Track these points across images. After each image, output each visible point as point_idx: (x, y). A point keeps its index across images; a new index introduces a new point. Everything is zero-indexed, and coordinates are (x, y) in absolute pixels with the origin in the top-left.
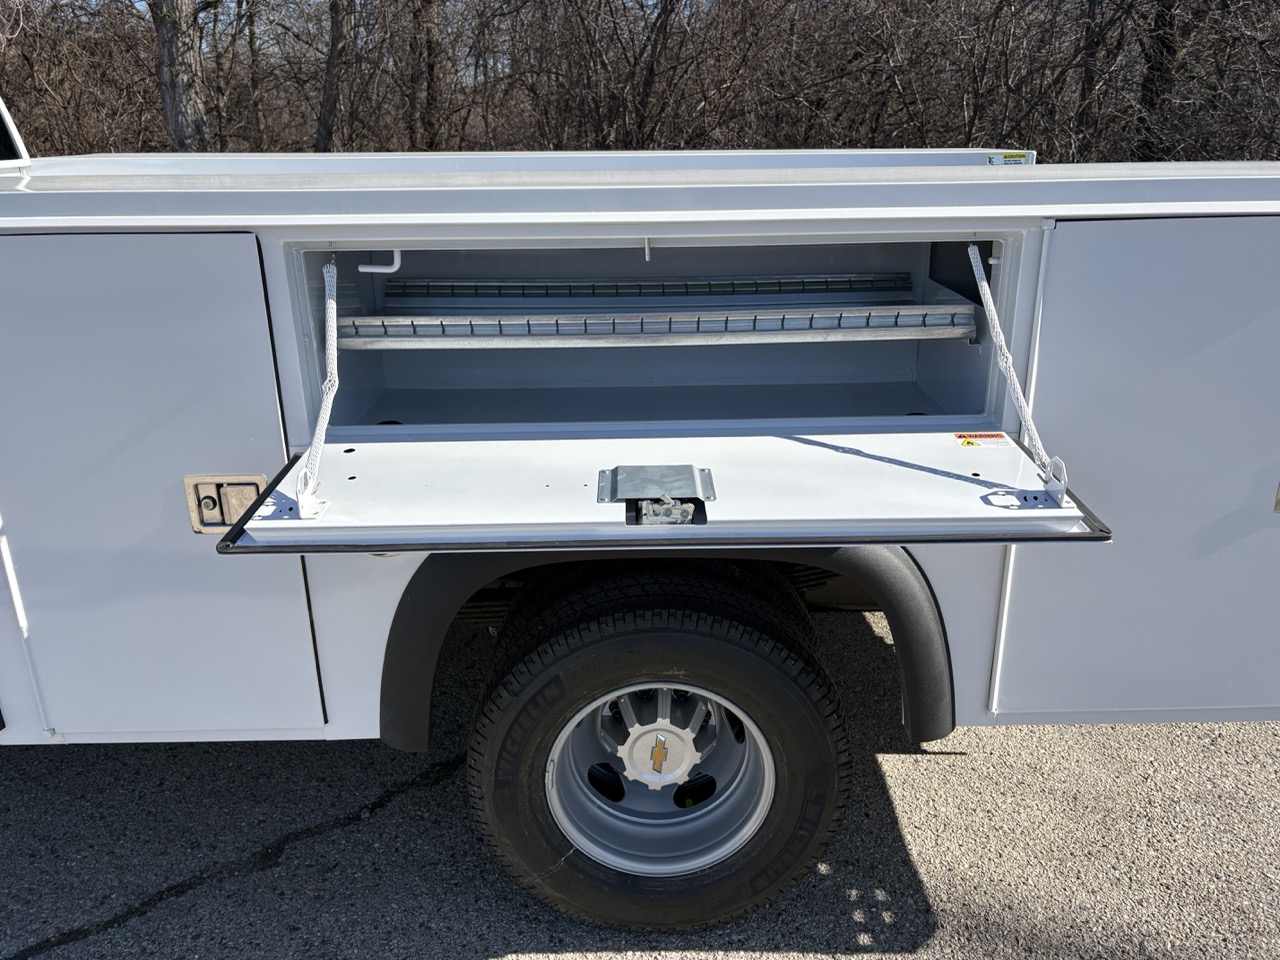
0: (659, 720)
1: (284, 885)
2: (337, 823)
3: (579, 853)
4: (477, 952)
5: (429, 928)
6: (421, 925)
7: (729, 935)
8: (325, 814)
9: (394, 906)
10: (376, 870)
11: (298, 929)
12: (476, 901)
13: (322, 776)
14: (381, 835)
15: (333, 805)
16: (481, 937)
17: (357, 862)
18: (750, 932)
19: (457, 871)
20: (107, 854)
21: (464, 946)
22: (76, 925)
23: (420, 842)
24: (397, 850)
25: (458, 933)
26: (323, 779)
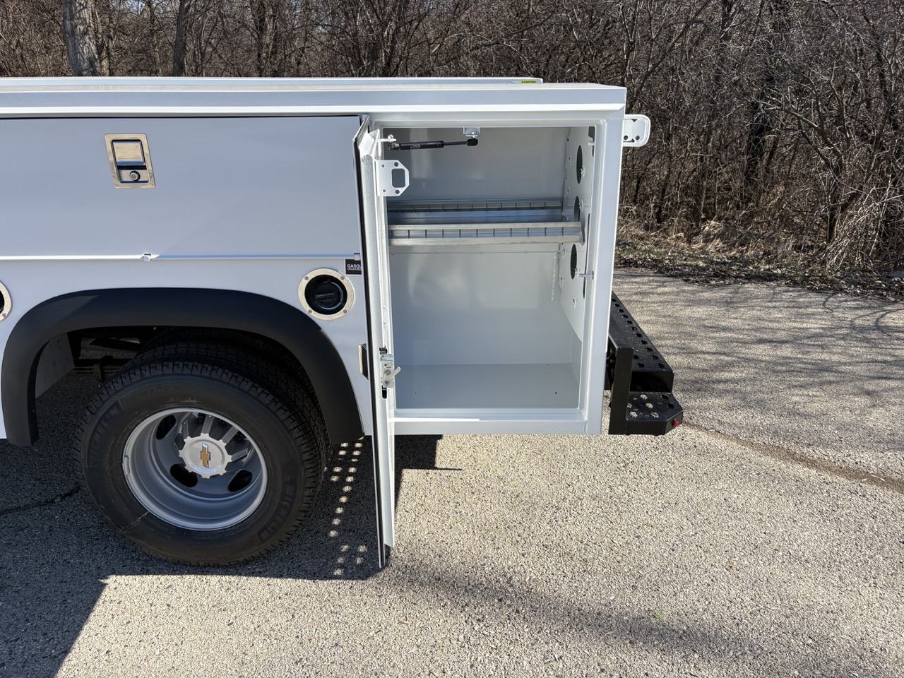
0: (202, 434)
2: (39, 504)
3: (151, 515)
4: (92, 575)
5: (69, 562)
6: (65, 560)
7: (254, 569)
8: (33, 499)
9: (53, 550)
10: (50, 531)
12: (105, 549)
13: (39, 477)
14: (62, 511)
15: (40, 494)
16: (99, 568)
17: (40, 526)
18: (268, 568)
19: (101, 531)
21: (86, 572)
23: (85, 515)
24: (68, 520)
25: (85, 566)
26: (40, 479)
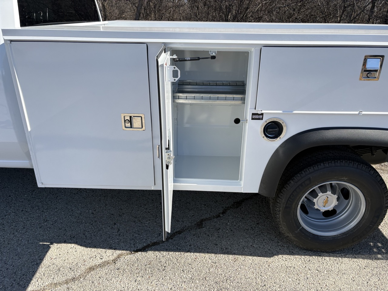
0: (328, 192)
1: (208, 233)
3: (303, 228)
5: (254, 247)
6: (251, 246)
9: (241, 240)
10: (231, 230)
11: (217, 245)
12: (264, 240)
15: (211, 212)
16: (269, 250)
17: (225, 228)
19: (255, 232)
20: (155, 222)
22: (155, 241)
24: (235, 225)
25: (262, 248)
26: (205, 205)
